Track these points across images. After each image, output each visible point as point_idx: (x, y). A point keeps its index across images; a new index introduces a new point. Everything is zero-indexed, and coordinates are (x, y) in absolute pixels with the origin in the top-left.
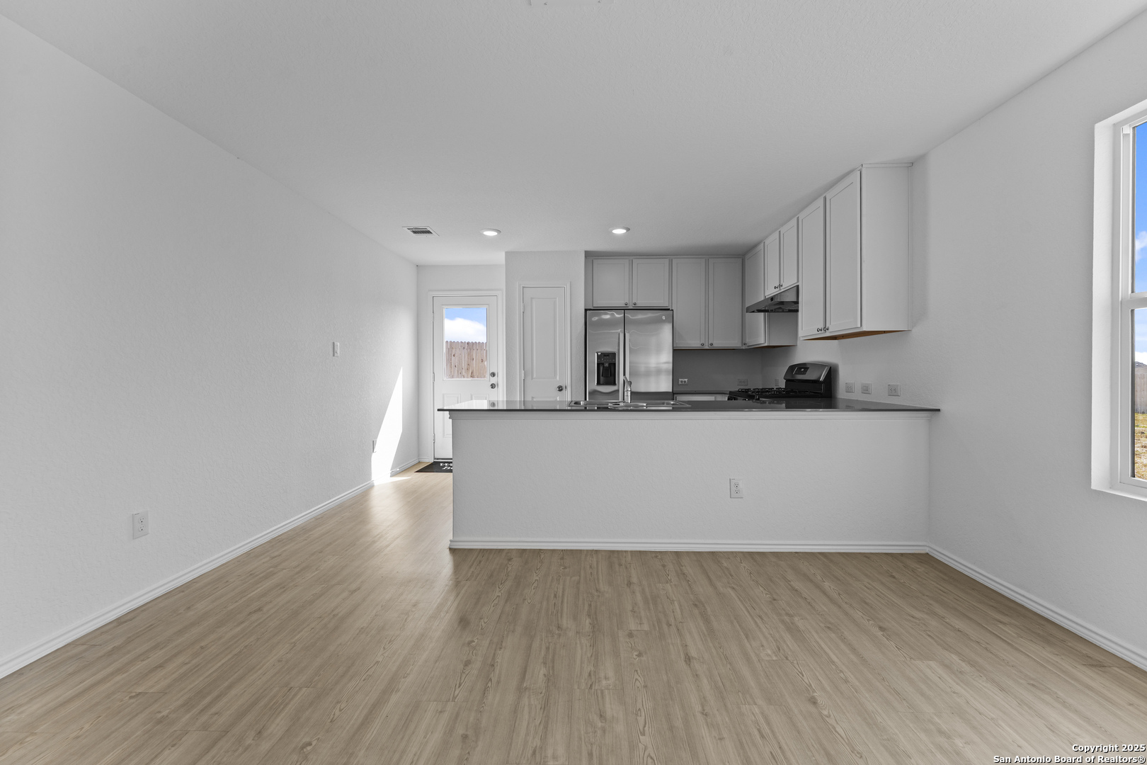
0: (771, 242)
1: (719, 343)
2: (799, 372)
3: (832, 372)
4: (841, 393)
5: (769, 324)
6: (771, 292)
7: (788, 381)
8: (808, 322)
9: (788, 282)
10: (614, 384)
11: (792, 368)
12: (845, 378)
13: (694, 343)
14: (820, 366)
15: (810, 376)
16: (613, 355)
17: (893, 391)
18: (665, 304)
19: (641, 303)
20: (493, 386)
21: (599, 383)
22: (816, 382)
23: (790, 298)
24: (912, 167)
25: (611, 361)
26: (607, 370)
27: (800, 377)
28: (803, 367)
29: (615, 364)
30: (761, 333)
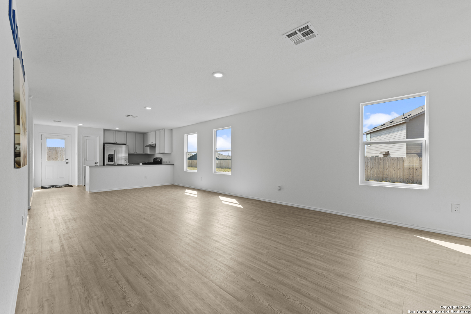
0: (150, 134)
1: (138, 153)
2: (156, 159)
3: (161, 159)
4: (163, 162)
5: (150, 149)
6: (150, 143)
7: (154, 161)
8: (157, 150)
9: (154, 143)
10: (113, 162)
11: (154, 158)
12: (163, 160)
13: (132, 152)
14: (159, 158)
15: (158, 160)
16: (113, 155)
17: (169, 162)
18: (125, 143)
19: (118, 142)
20: (67, 163)
21: (108, 162)
22: (159, 161)
23: (154, 146)
24: (171, 130)
25: (112, 156)
26: (111, 158)
27: (156, 160)
28: (156, 158)
29: (113, 157)
30: (148, 151)
